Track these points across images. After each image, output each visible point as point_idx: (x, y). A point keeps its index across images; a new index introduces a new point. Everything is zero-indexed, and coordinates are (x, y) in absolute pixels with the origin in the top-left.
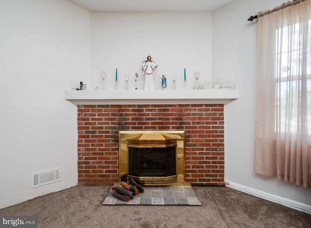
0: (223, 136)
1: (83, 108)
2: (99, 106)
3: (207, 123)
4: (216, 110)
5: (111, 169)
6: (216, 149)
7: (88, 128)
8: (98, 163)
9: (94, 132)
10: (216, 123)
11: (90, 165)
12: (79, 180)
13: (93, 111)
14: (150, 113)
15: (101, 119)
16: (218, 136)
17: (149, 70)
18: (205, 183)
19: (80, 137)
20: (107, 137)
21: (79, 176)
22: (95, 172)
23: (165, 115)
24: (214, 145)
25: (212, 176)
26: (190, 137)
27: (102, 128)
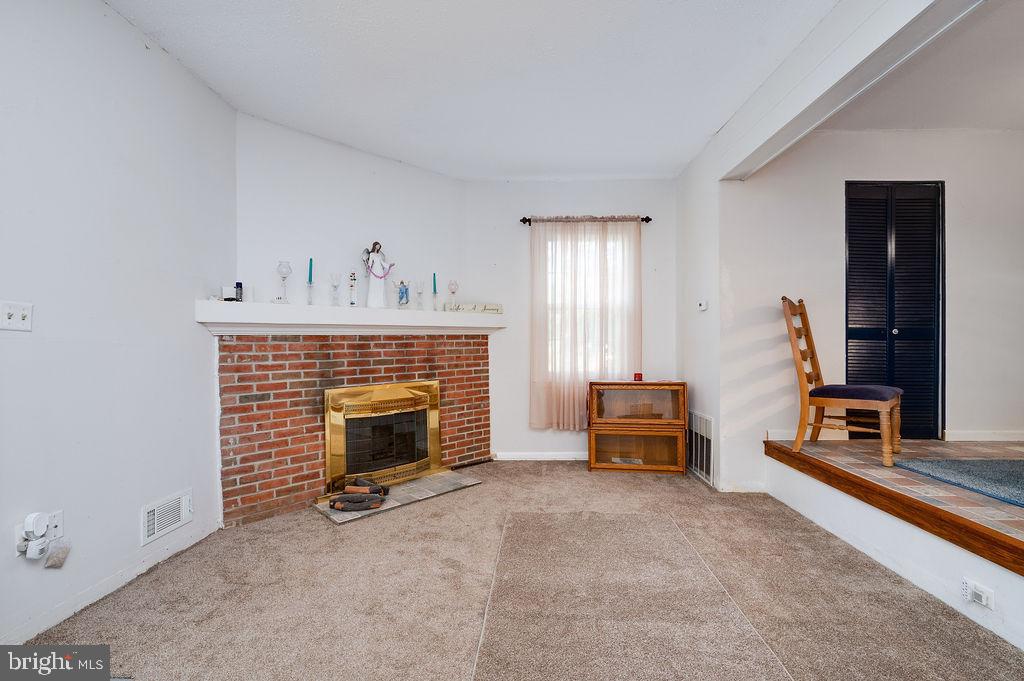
0: (487, 385)
1: (234, 343)
2: (275, 338)
3: (468, 365)
4: (479, 344)
5: (306, 472)
6: (480, 405)
7: (249, 388)
8: (274, 465)
9: (262, 398)
10: (479, 365)
11: (256, 472)
12: (226, 515)
13: (260, 348)
14: (382, 350)
15: (282, 367)
16: (481, 385)
17: (377, 270)
18: (466, 462)
19: (225, 411)
20: (296, 404)
21: (226, 505)
22: (269, 486)
23: (408, 354)
24: (477, 399)
25: (475, 449)
26: (444, 389)
27: (284, 386)
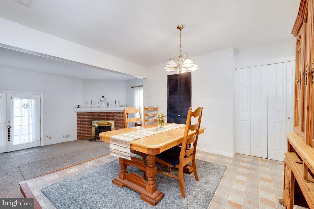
1: (79, 114)
2: (85, 113)
5: (89, 134)
7: (81, 120)
8: (84, 132)
9: (83, 122)
11: (82, 133)
12: (77, 138)
13: (83, 114)
14: (103, 115)
15: (86, 117)
17: (103, 101)
19: (78, 123)
20: (88, 123)
21: (77, 137)
22: (83, 135)
23: (108, 115)
26: (117, 122)
27: (86, 120)
